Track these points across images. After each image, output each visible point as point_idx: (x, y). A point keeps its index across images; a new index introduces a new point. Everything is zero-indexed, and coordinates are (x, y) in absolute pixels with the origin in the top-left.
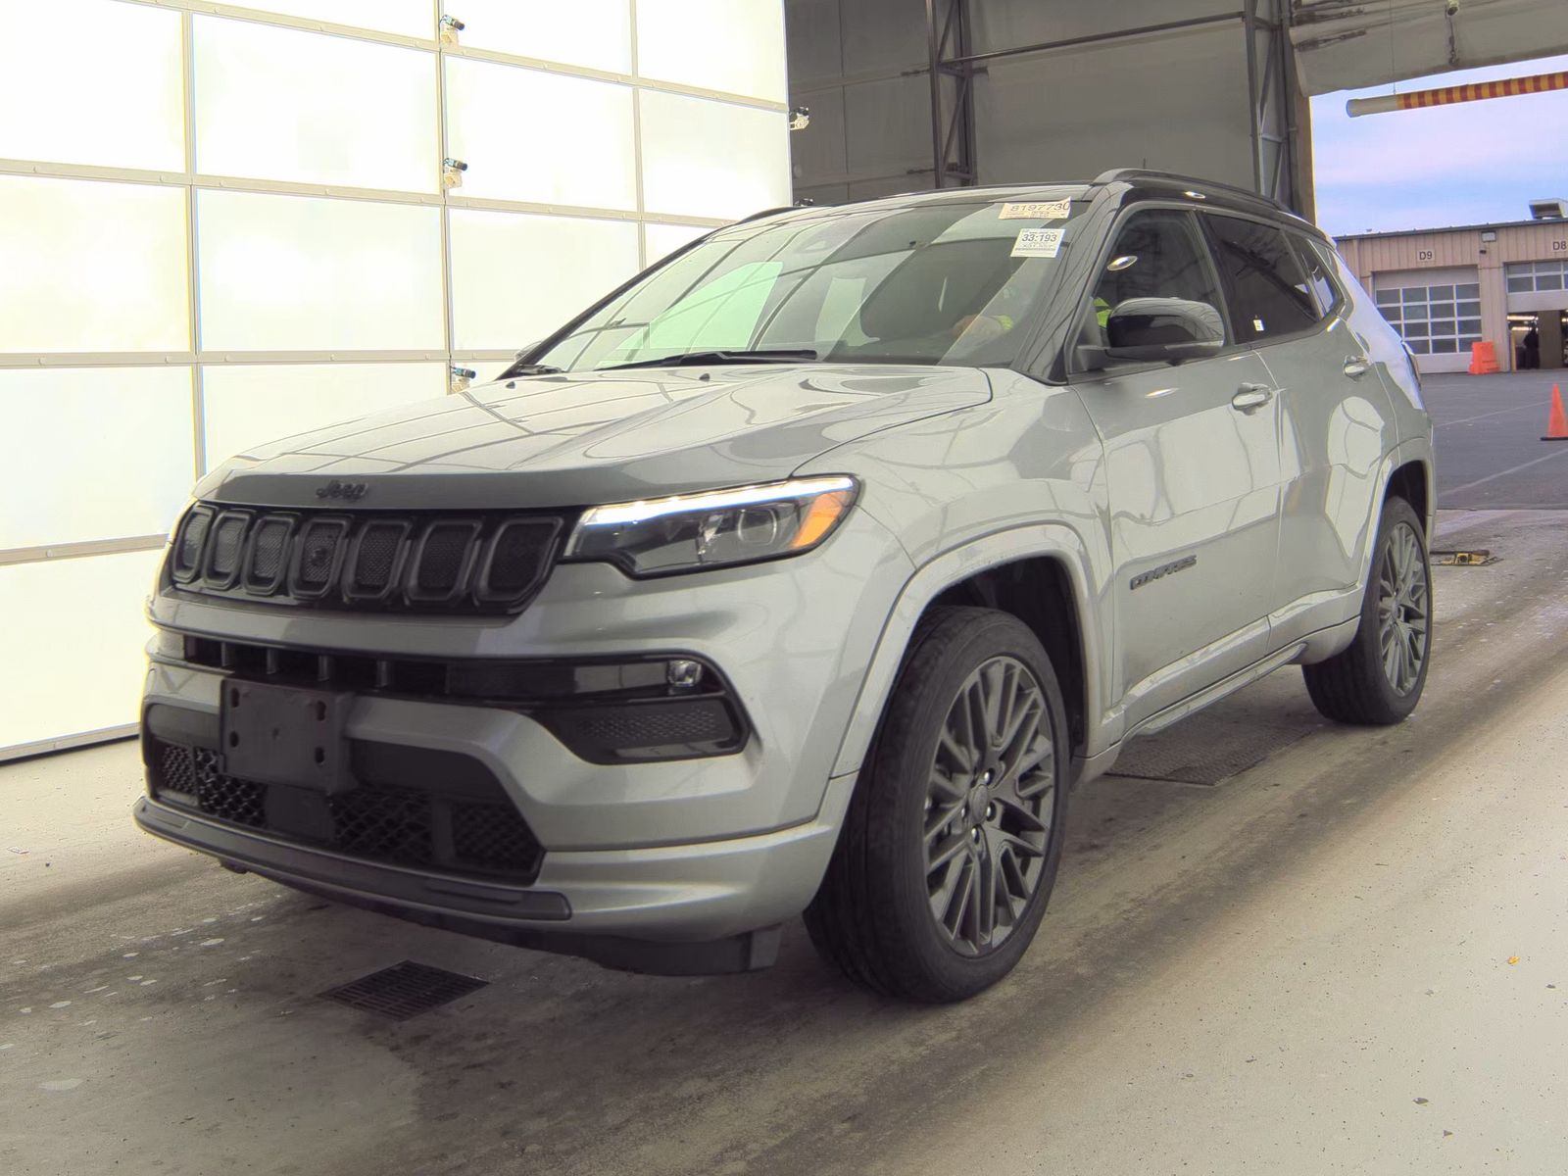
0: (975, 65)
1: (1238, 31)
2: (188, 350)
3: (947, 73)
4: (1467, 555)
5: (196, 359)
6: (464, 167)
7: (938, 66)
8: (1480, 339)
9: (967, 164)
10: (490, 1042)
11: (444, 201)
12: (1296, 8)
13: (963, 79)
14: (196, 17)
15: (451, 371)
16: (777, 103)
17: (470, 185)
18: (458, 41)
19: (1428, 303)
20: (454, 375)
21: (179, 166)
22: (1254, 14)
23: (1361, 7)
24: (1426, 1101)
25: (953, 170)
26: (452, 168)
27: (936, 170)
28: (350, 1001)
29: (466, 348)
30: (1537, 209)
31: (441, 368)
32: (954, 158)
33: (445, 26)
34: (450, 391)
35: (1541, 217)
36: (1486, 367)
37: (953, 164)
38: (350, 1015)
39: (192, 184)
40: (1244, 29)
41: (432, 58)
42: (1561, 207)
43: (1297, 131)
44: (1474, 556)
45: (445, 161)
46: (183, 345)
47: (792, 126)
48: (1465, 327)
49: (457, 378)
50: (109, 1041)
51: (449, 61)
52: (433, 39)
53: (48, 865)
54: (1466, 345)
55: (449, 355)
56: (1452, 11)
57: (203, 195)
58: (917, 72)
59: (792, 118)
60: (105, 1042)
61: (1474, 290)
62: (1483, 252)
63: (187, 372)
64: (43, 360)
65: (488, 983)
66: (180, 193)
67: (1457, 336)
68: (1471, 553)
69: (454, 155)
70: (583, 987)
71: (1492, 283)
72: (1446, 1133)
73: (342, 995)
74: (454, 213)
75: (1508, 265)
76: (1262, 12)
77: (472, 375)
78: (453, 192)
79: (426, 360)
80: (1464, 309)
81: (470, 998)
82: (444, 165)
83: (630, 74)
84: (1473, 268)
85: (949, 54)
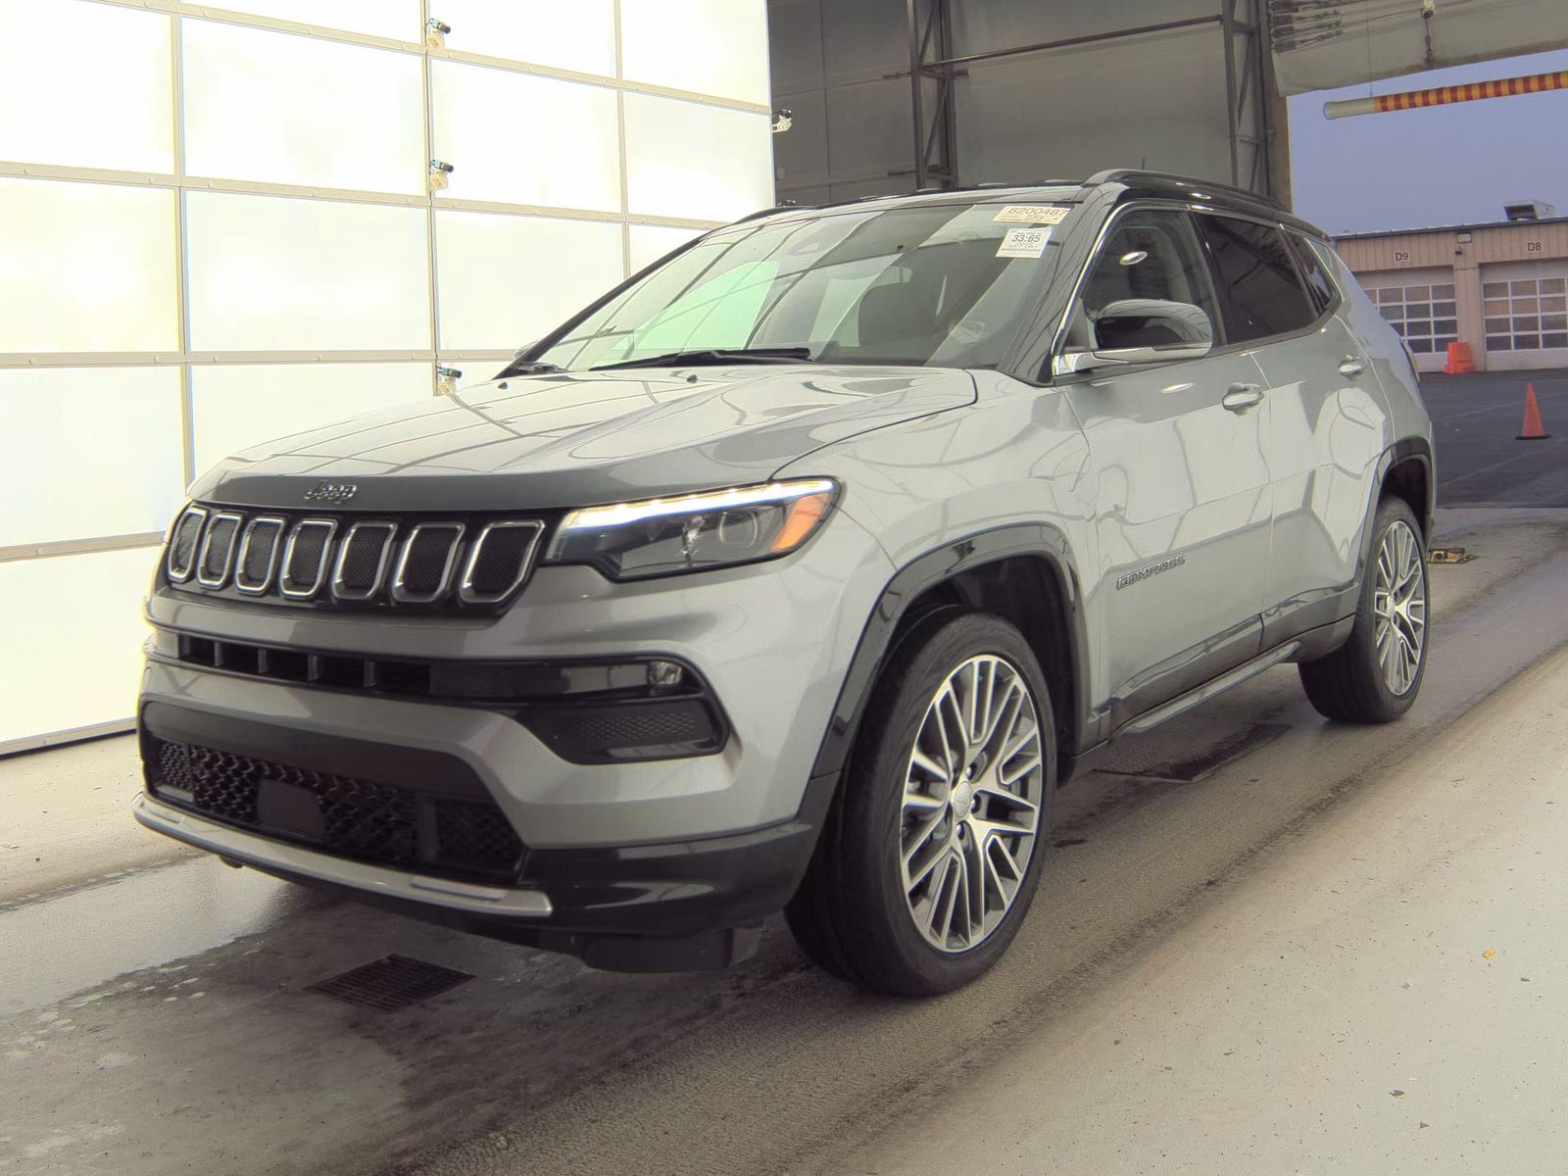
0: (956, 67)
1: (1216, 34)
2: (177, 350)
3: (929, 76)
4: (1442, 553)
5: (185, 359)
6: (450, 169)
7: (919, 69)
8: (1455, 339)
9: (948, 165)
10: (476, 1034)
11: (430, 203)
12: (1274, 10)
13: (944, 81)
14: (185, 21)
15: (438, 371)
16: (760, 106)
17: (456, 187)
18: (444, 45)
19: (1404, 303)
20: (440, 375)
21: (168, 168)
22: (1232, 15)
23: (1337, 8)
24: (1402, 1093)
25: (934, 171)
26: (439, 170)
27: (917, 171)
28: (336, 995)
29: (452, 348)
30: (1512, 211)
31: (428, 368)
32: (935, 159)
33: (431, 29)
34: (437, 393)
35: (1515, 219)
36: (1460, 368)
37: (933, 166)
38: (338, 1009)
39: (180, 185)
40: (1222, 31)
41: (419, 61)
42: (1536, 208)
43: (1275, 134)
44: (1449, 554)
45: (431, 164)
46: (173, 345)
47: (775, 128)
48: (1441, 327)
49: (443, 378)
50: (99, 1034)
51: (436, 64)
52: (420, 43)
53: (38, 860)
54: (1442, 345)
55: (435, 355)
56: (1428, 15)
57: (191, 197)
58: (898, 76)
59: (775, 120)
60: (94, 1035)
61: (1450, 290)
62: (1458, 253)
63: (175, 371)
64: (33, 360)
65: (473, 977)
66: (169, 195)
67: (1433, 336)
68: (1446, 551)
69: (440, 157)
70: (567, 980)
71: (1467, 284)
72: (1423, 1126)
73: (330, 989)
74: (440, 215)
75: (1483, 266)
76: (1240, 15)
77: (458, 374)
78: (439, 194)
79: (413, 360)
80: (1440, 309)
81: (455, 992)
82: (430, 166)
83: (615, 77)
84: (1449, 268)
85: (930, 57)
